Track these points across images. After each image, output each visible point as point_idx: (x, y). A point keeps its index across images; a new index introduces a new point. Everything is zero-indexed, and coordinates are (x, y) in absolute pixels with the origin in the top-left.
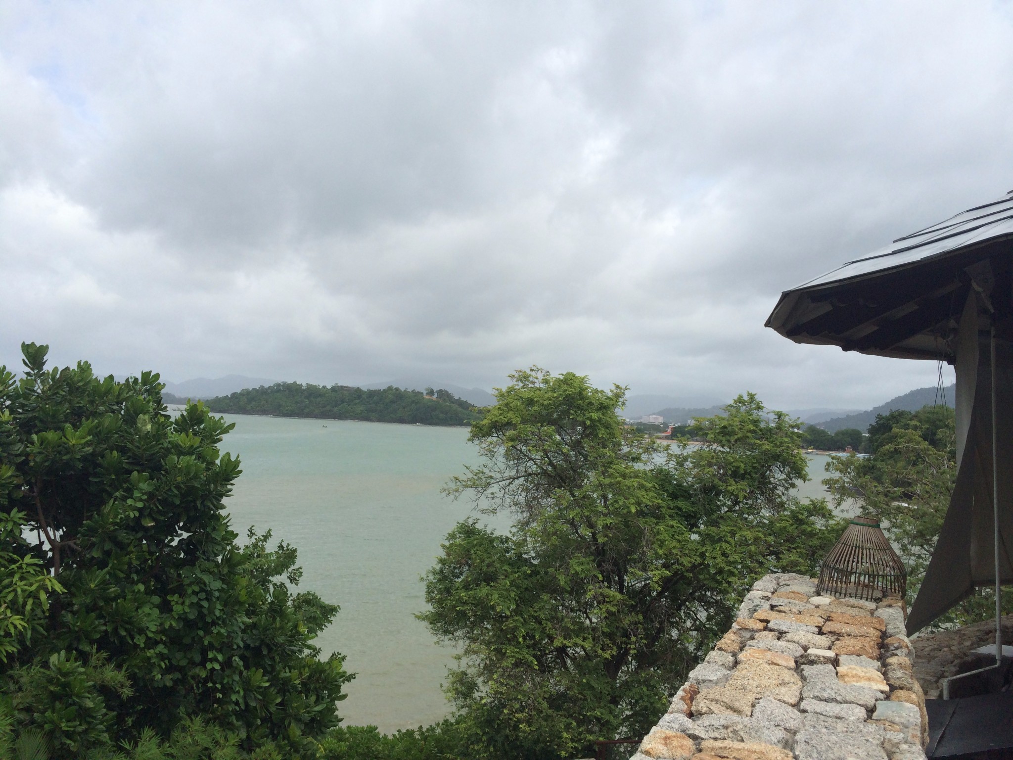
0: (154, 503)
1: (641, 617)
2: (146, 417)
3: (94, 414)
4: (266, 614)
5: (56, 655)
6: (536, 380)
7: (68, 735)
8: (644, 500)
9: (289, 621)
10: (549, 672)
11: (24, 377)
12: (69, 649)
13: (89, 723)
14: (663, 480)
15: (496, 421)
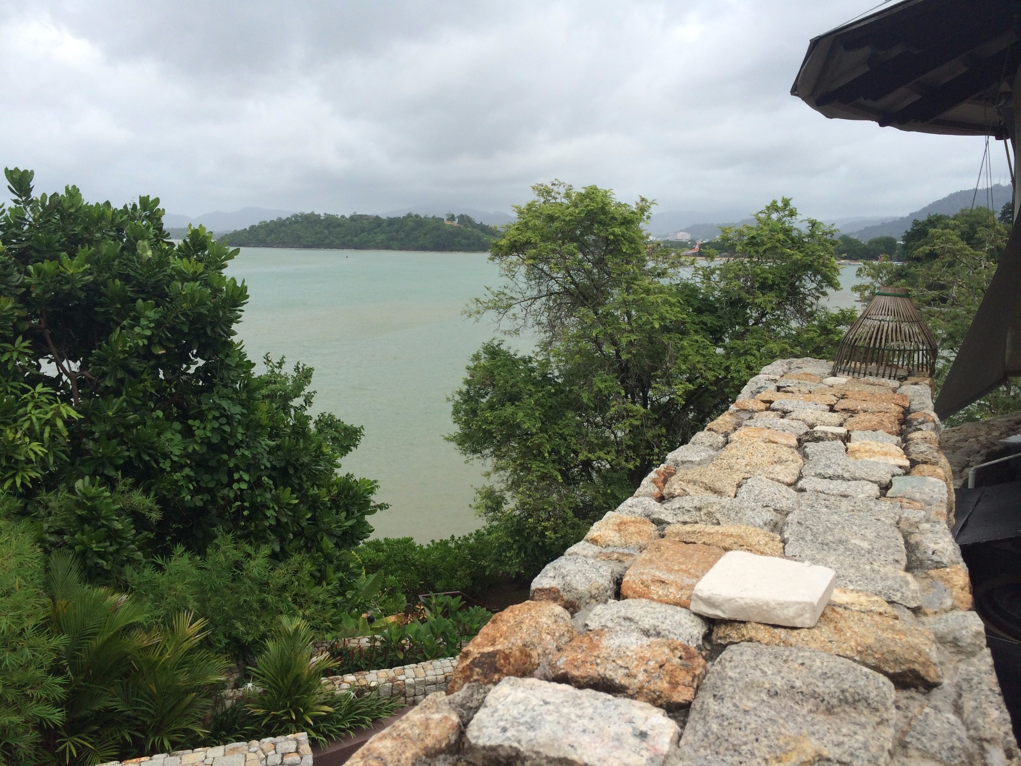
0: (163, 332)
1: (664, 430)
2: (146, 243)
3: (90, 242)
4: (290, 437)
5: (80, 481)
6: (557, 196)
7: (101, 555)
8: (668, 315)
9: (312, 443)
10: (575, 484)
11: (13, 205)
12: (93, 475)
13: (120, 544)
14: (687, 295)
15: (515, 241)
